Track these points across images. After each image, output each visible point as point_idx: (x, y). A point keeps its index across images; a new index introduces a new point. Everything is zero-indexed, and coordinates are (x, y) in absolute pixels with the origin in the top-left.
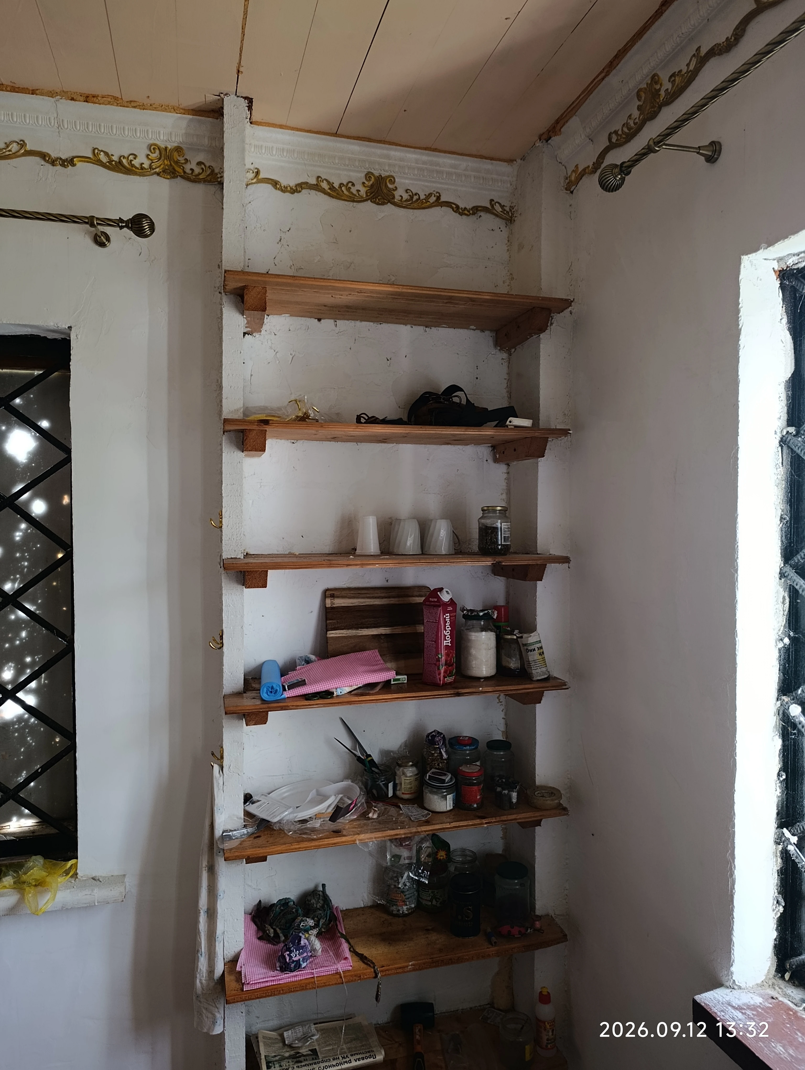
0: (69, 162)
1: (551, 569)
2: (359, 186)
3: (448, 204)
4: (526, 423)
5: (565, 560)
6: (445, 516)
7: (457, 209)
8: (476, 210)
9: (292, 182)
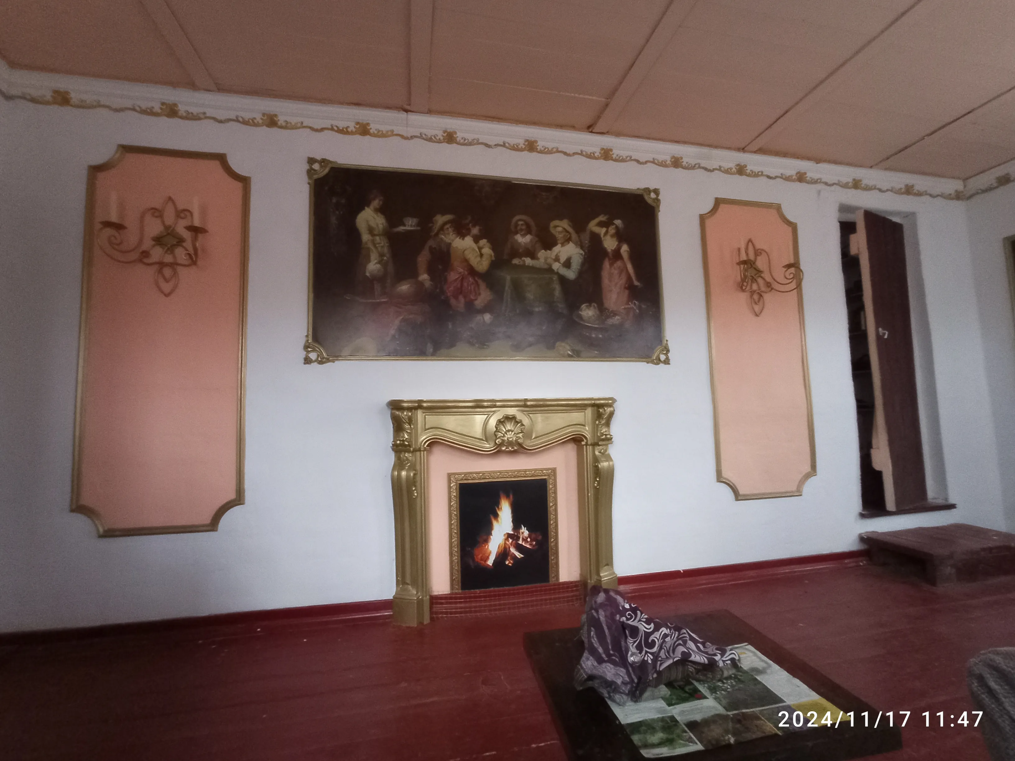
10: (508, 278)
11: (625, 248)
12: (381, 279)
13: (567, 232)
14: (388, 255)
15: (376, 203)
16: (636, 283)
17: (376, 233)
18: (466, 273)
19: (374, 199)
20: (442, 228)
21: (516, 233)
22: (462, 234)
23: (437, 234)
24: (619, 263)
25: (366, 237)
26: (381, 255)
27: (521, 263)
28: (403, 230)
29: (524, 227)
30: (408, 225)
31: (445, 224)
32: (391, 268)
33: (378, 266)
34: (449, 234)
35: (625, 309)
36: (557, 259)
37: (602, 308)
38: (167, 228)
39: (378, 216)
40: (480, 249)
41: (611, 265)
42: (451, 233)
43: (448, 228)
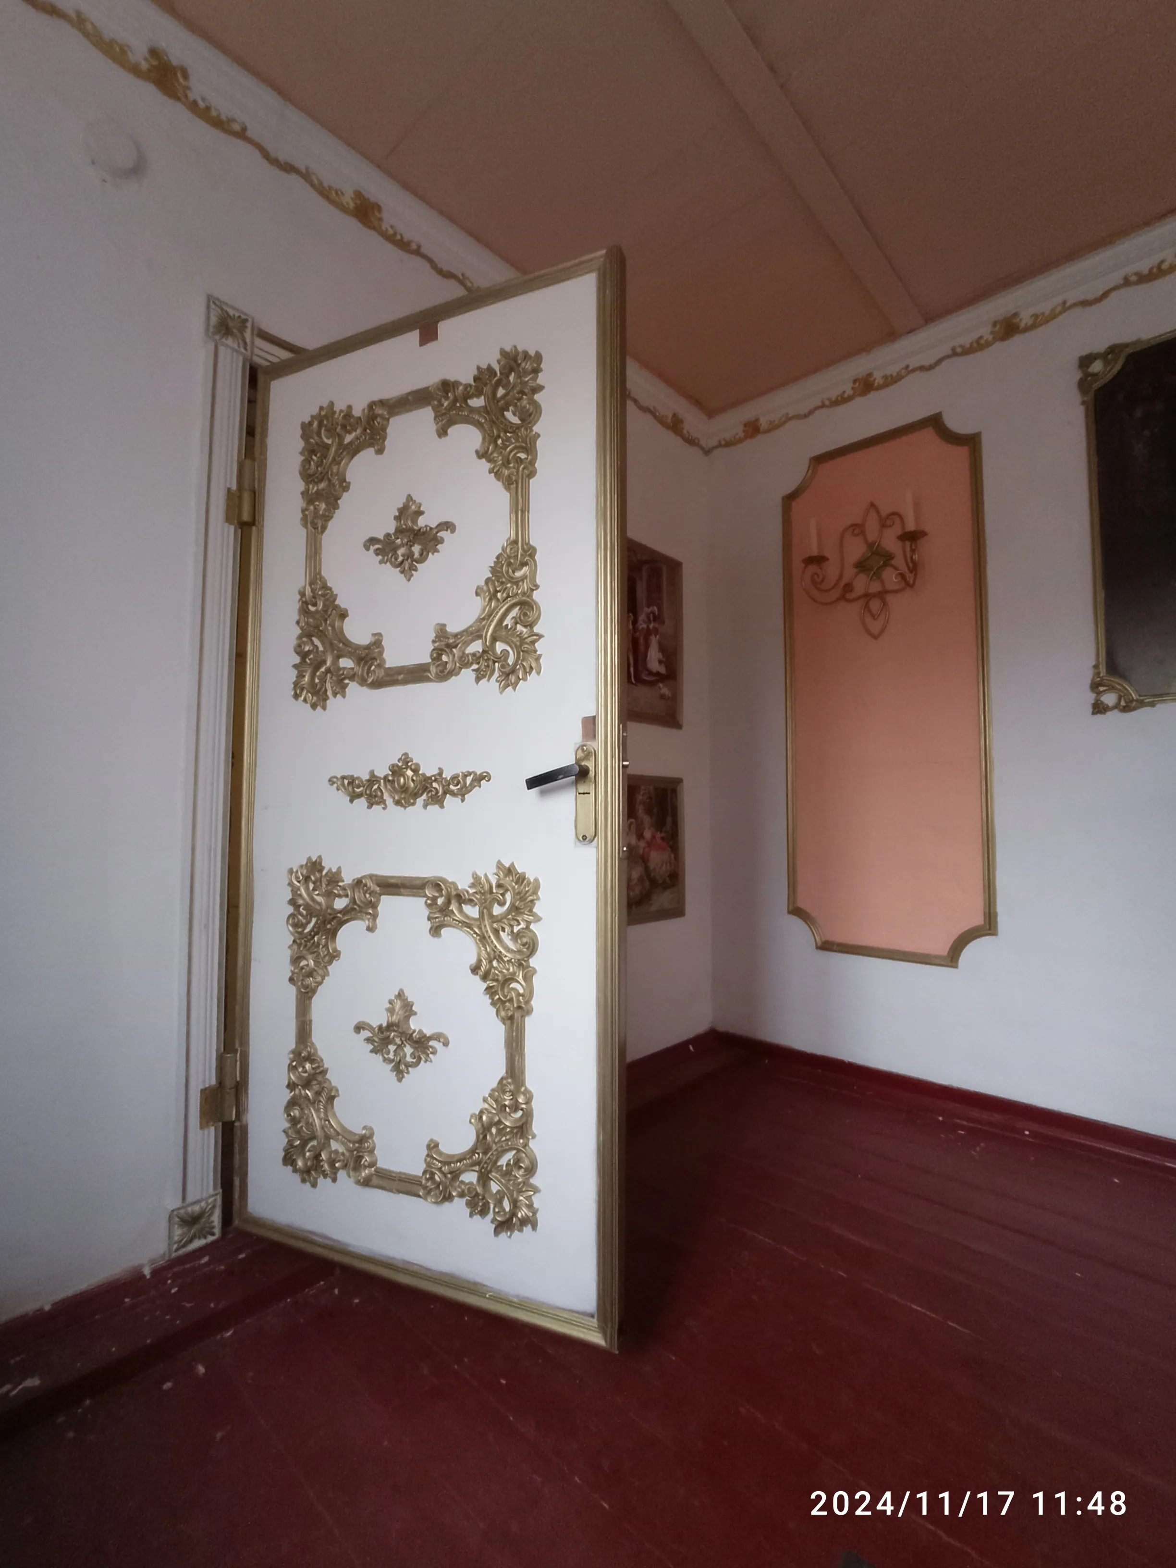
38: (870, 546)
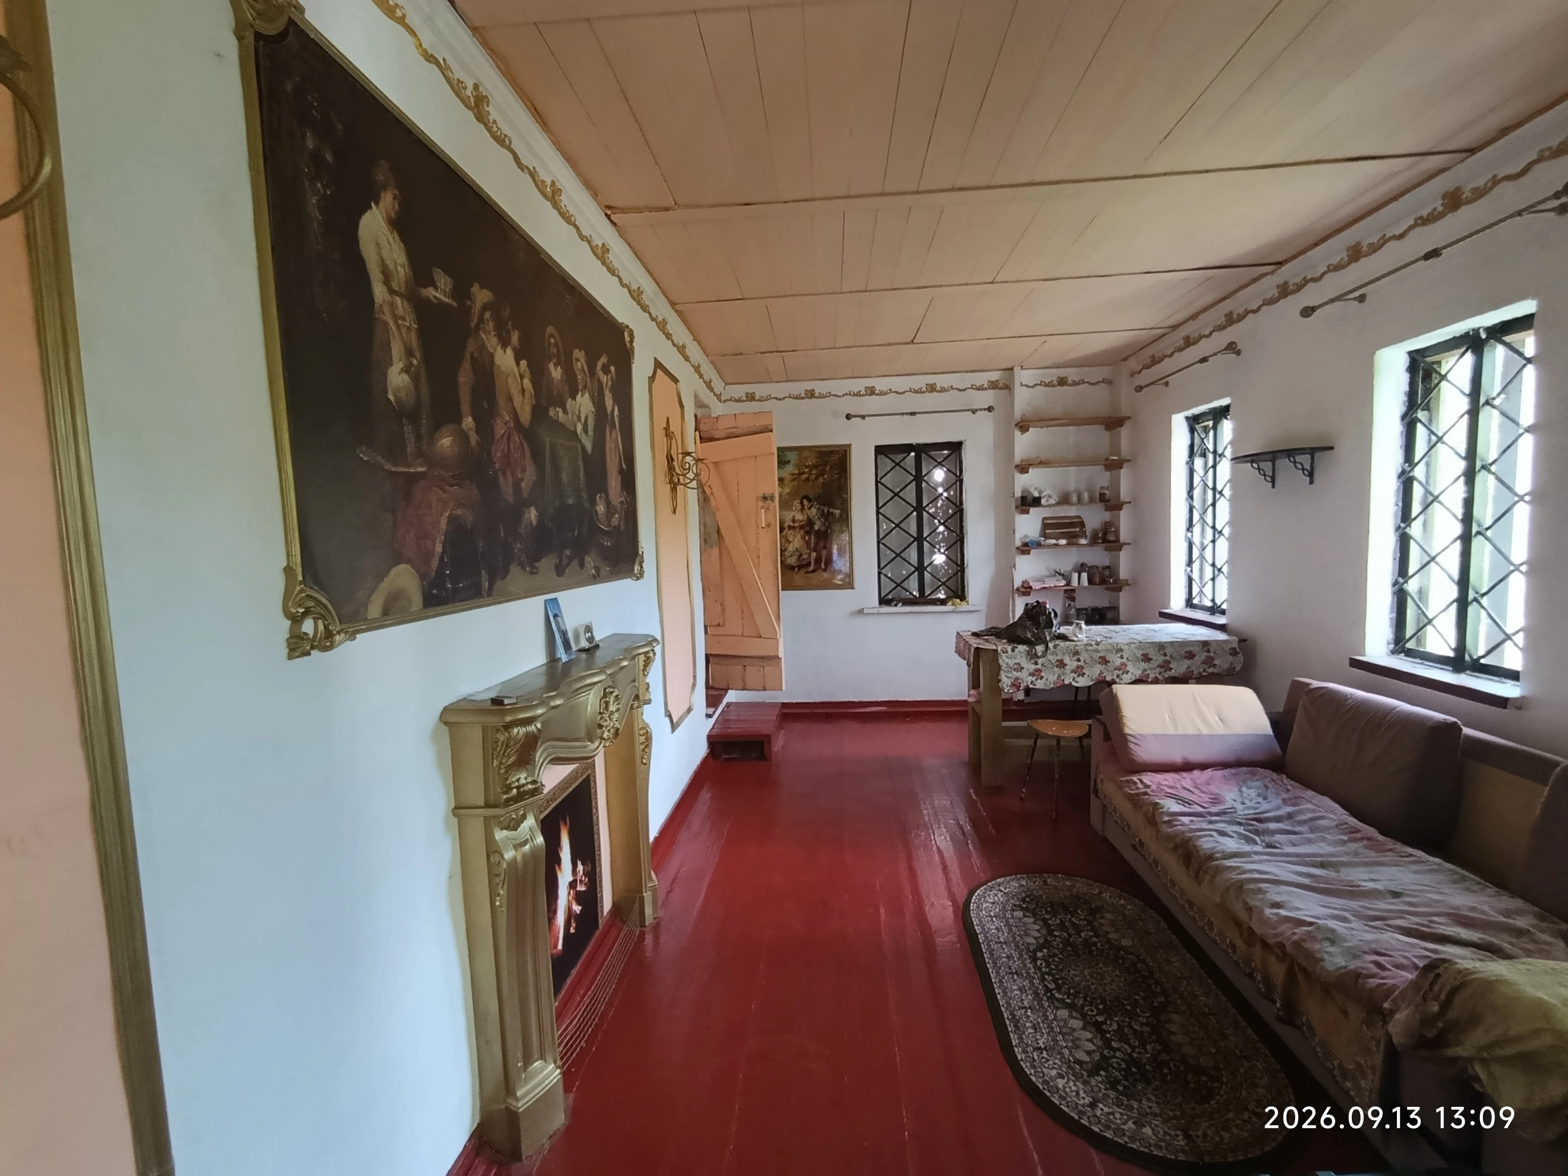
0: (965, 390)
1: (1125, 506)
2: (1055, 382)
3: (1087, 382)
4: (1116, 458)
5: (1130, 503)
6: (1088, 491)
7: (1090, 383)
8: (1097, 383)
9: (1032, 384)
10: (548, 439)
11: (616, 409)
12: (413, 416)
13: (584, 371)
14: (418, 355)
15: (388, 199)
16: (624, 467)
17: (395, 286)
18: (512, 425)
19: (385, 188)
20: (481, 319)
21: (550, 360)
22: (505, 343)
23: (477, 329)
24: (614, 431)
25: (379, 291)
26: (409, 353)
27: (555, 418)
28: (435, 297)
29: (555, 351)
30: (441, 290)
31: (485, 307)
32: (425, 390)
33: (406, 377)
34: (490, 333)
35: (620, 502)
36: (579, 419)
37: (608, 503)
39: (394, 238)
40: (522, 377)
41: (611, 433)
42: (493, 333)
43: (488, 320)
